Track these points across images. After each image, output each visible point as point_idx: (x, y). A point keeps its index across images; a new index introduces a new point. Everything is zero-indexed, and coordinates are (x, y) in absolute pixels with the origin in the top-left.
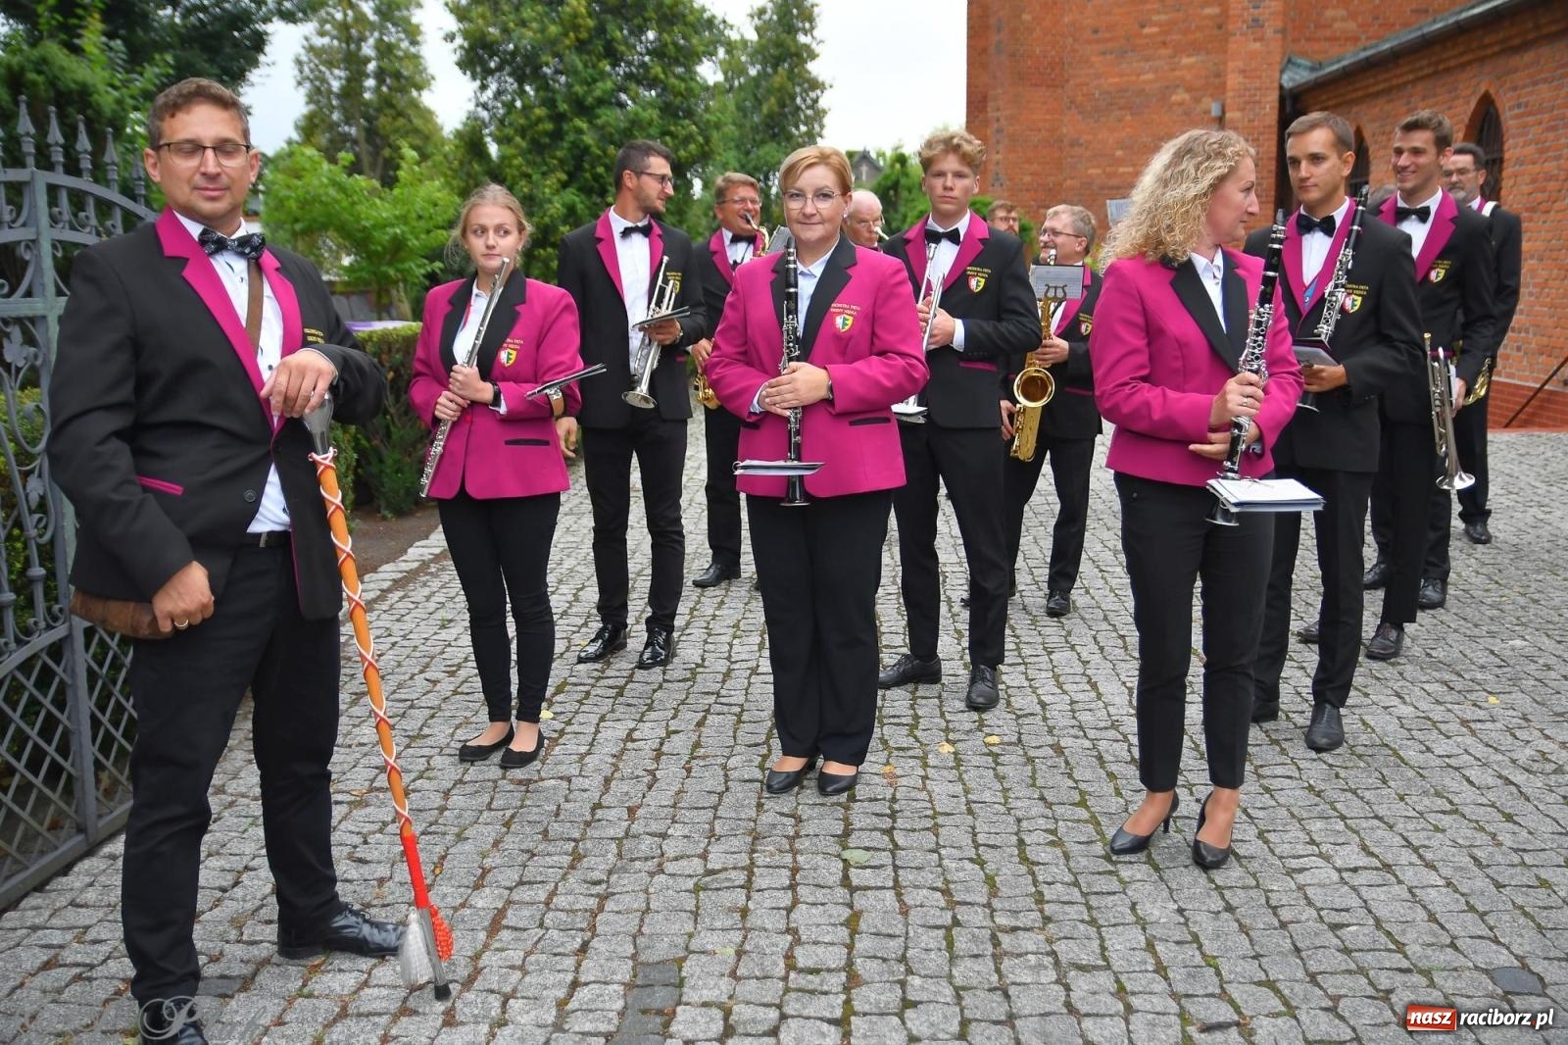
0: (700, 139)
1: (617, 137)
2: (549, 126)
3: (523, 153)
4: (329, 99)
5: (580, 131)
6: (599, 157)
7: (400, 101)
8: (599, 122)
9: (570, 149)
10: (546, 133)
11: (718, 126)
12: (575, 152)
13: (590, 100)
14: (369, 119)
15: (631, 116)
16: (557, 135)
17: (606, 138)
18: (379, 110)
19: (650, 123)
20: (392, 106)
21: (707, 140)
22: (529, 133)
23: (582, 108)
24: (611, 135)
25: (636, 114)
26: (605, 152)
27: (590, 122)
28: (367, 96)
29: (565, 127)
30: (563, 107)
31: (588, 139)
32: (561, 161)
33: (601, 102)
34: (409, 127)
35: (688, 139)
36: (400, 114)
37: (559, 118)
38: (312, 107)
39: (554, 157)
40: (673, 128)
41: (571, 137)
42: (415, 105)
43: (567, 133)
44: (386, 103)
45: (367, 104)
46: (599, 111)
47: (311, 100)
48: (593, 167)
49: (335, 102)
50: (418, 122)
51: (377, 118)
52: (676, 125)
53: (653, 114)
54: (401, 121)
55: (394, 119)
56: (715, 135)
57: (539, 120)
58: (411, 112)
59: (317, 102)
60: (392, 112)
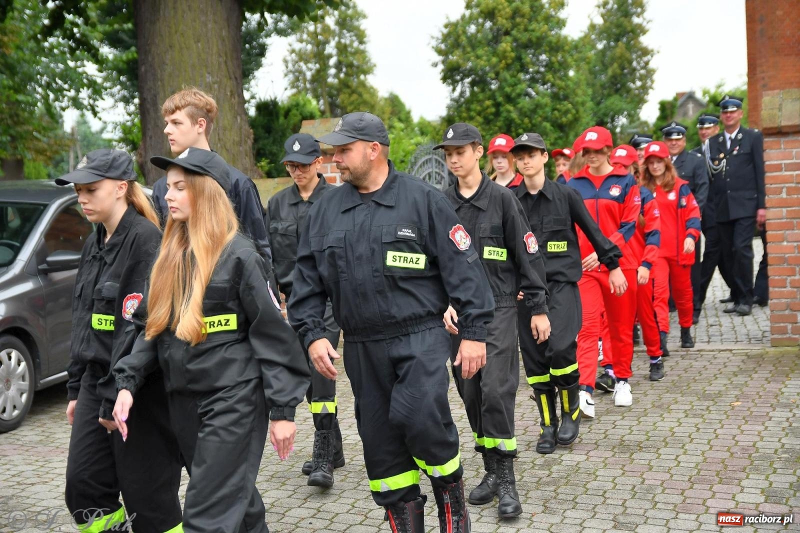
0: (574, 111)
1: (528, 113)
2: (493, 110)
3: (481, 124)
4: (305, 84)
5: (509, 112)
6: (519, 125)
7: (354, 82)
8: (519, 106)
9: (504, 121)
10: (492, 114)
11: (583, 104)
12: (507, 122)
13: (513, 95)
14: (331, 96)
15: (536, 102)
16: (497, 114)
17: (522, 113)
18: (339, 91)
19: (546, 105)
20: (348, 87)
21: (577, 112)
22: (483, 114)
23: (509, 99)
24: (525, 113)
25: (538, 101)
26: (522, 121)
27: (514, 106)
28: (330, 80)
29: (502, 109)
30: (500, 99)
31: (514, 115)
32: (500, 128)
33: (519, 95)
34: (360, 100)
35: (567, 112)
36: (353, 92)
37: (497, 105)
38: (294, 91)
39: (496, 126)
40: (558, 106)
41: (504, 114)
42: (363, 84)
43: (502, 113)
44: (344, 85)
45: (331, 86)
46: (519, 100)
47: (293, 85)
48: (516, 130)
49: (308, 86)
50: (366, 96)
51: (338, 95)
52: (560, 104)
53: (547, 100)
54: (355, 97)
55: (350, 95)
56: (581, 109)
57: (488, 107)
58: (361, 90)
59: (297, 87)
60: (348, 91)
